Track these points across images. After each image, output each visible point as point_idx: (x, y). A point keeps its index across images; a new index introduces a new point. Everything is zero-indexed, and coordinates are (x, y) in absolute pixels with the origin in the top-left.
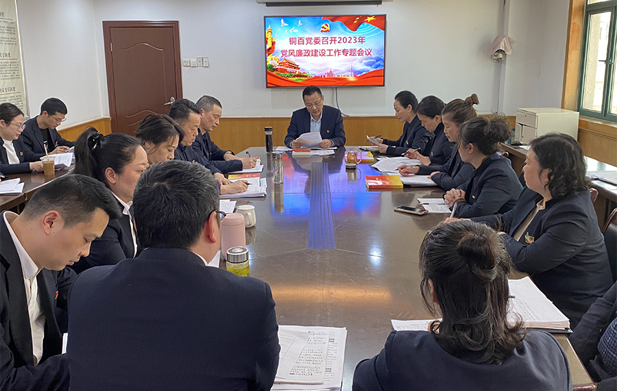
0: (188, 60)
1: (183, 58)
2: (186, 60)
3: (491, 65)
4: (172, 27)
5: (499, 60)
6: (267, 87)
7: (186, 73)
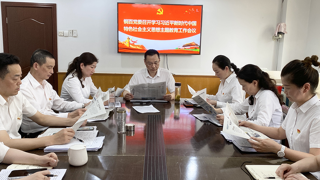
0: (62, 31)
2: (61, 31)
3: (273, 43)
4: (51, 8)
5: (278, 40)
6: (118, 52)
7: (60, 41)
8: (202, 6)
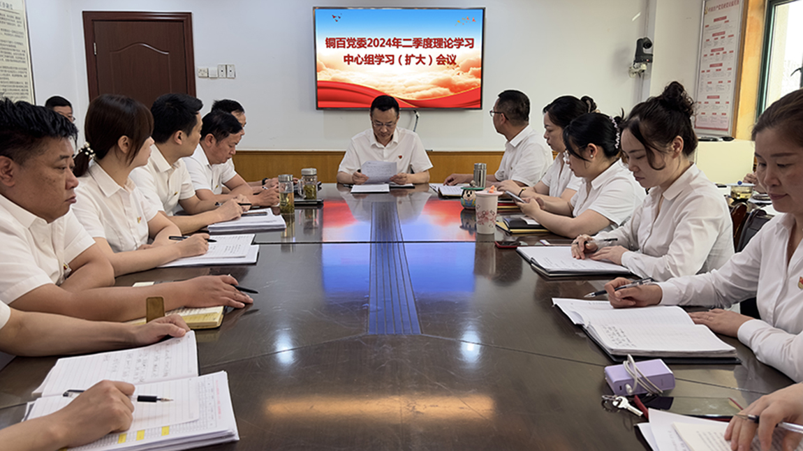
0: (205, 68)
2: (202, 68)
3: (630, 81)
5: (641, 74)
6: (318, 108)
8: (484, 9)
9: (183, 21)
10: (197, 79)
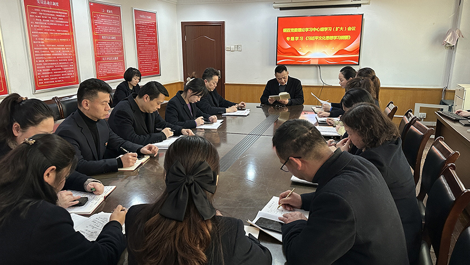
1: (226, 46)
3: (445, 52)
5: (452, 47)
7: (228, 56)
8: (363, 15)
9: (221, 26)
10: (226, 51)
